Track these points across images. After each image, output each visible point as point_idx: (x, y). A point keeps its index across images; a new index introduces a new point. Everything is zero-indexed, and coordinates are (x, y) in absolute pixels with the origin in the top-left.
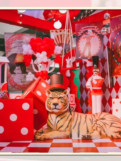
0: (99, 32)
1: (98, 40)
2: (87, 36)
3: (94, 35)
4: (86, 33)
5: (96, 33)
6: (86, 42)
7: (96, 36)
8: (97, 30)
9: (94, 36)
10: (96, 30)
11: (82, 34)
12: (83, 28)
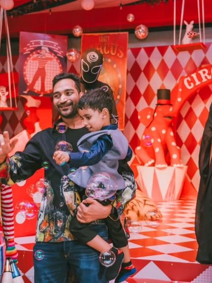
0: (60, 53)
1: (58, 66)
2: (39, 57)
3: (53, 57)
4: (39, 51)
5: (56, 54)
6: (37, 68)
7: (55, 60)
8: (57, 49)
9: (51, 59)
10: (55, 49)
11: (32, 51)
12: (34, 42)
